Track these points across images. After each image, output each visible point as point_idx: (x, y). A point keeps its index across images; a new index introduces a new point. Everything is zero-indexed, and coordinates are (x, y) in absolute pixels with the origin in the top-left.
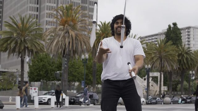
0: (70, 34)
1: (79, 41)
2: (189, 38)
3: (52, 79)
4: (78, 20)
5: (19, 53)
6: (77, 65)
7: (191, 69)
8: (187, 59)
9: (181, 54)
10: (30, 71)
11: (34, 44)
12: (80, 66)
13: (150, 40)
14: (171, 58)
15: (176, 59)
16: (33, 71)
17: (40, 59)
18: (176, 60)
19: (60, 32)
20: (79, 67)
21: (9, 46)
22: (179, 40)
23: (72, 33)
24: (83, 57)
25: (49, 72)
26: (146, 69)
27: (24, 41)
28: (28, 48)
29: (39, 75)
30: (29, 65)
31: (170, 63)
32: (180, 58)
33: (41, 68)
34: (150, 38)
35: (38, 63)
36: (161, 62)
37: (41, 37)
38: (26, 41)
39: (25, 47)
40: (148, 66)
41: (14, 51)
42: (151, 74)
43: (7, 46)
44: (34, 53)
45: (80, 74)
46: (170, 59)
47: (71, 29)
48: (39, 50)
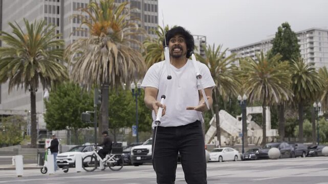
0: (110, 49)
1: (124, 59)
2: (312, 48)
3: (84, 124)
4: (122, 24)
5: (27, 83)
6: (125, 100)
7: (314, 99)
8: (307, 82)
9: (297, 74)
10: (47, 113)
11: (51, 68)
13: (248, 53)
14: (280, 82)
15: (289, 83)
16: (52, 113)
17: (63, 92)
18: (289, 86)
19: (93, 46)
20: (129, 103)
21: (9, 73)
22: (295, 51)
23: (114, 47)
24: (132, 85)
25: (79, 112)
26: (239, 101)
27: (34, 63)
28: (41, 74)
29: (62, 119)
30: (46, 103)
31: (279, 90)
32: (296, 82)
33: (64, 106)
34: (248, 51)
35: (59, 99)
36: (264, 91)
37: (62, 56)
38: (38, 64)
39: (36, 74)
40: (242, 97)
41: (17, 80)
42: (249, 110)
43: (6, 72)
44: (52, 82)
45: (131, 114)
46: (278, 84)
47: (110, 39)
48: (58, 77)
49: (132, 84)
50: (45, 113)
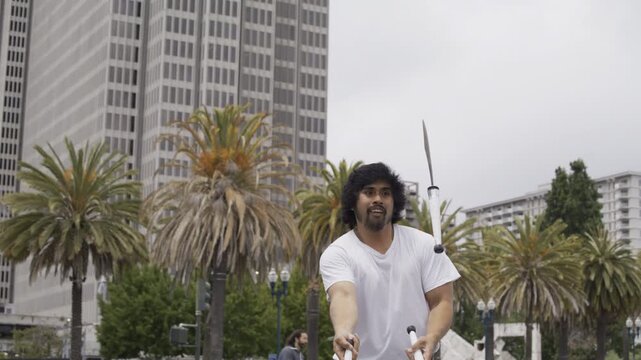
0: (230, 203)
1: (257, 222)
2: (625, 211)
3: (174, 348)
4: (255, 155)
5: (67, 265)
6: (255, 303)
7: (628, 311)
8: (614, 277)
9: (596, 262)
10: (103, 325)
11: (114, 237)
12: (266, 304)
13: (499, 218)
14: (561, 277)
15: (579, 278)
16: (113, 324)
17: (134, 285)
18: (580, 283)
19: (196, 197)
20: (264, 310)
21: (32, 243)
22: (592, 217)
23: (237, 199)
24: (272, 275)
25: (166, 324)
26: (481, 312)
27: (82, 226)
28: (93, 247)
29: (131, 336)
30: (101, 304)
31: (560, 293)
32: (592, 277)
33: (138, 313)
34: (500, 213)
35: (128, 298)
36: (529, 295)
37: (137, 213)
38: (89, 227)
39: (85, 248)
40: (486, 304)
41: (47, 259)
42: (499, 330)
43: (26, 242)
44: (115, 263)
45: (267, 332)
46: (558, 280)
47: (232, 184)
48: (129, 255)
49: (271, 273)
50: (99, 323)
